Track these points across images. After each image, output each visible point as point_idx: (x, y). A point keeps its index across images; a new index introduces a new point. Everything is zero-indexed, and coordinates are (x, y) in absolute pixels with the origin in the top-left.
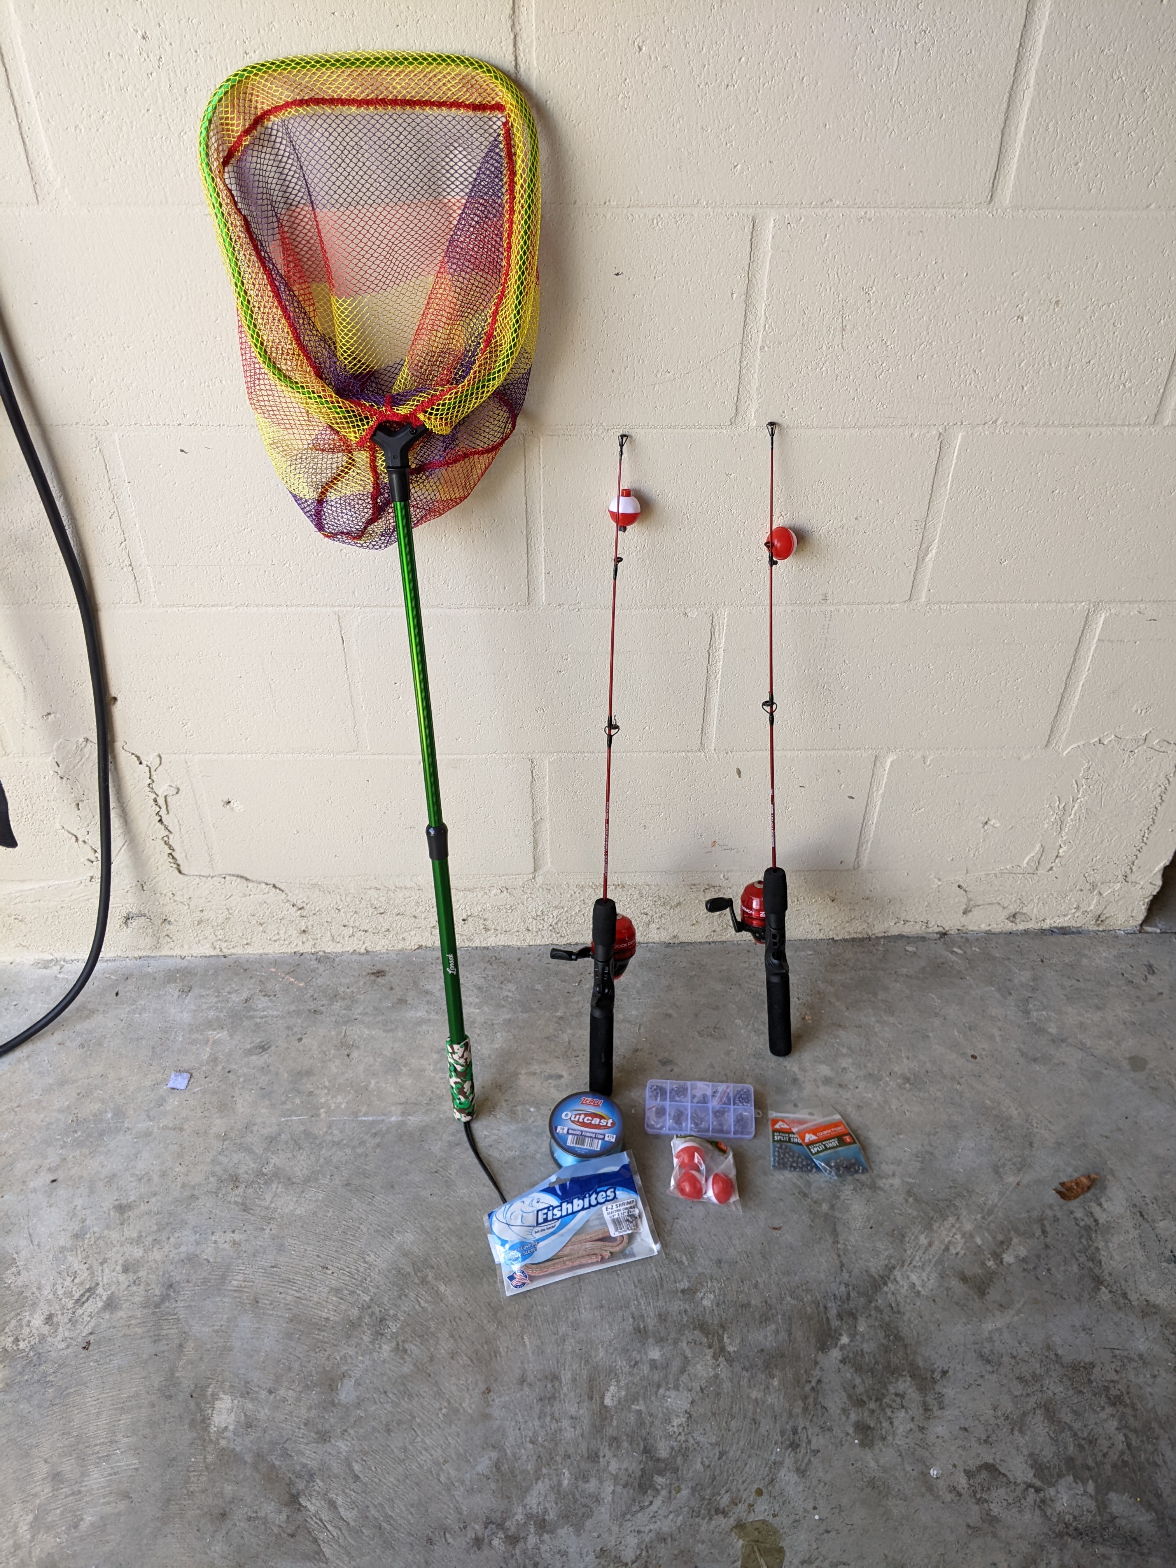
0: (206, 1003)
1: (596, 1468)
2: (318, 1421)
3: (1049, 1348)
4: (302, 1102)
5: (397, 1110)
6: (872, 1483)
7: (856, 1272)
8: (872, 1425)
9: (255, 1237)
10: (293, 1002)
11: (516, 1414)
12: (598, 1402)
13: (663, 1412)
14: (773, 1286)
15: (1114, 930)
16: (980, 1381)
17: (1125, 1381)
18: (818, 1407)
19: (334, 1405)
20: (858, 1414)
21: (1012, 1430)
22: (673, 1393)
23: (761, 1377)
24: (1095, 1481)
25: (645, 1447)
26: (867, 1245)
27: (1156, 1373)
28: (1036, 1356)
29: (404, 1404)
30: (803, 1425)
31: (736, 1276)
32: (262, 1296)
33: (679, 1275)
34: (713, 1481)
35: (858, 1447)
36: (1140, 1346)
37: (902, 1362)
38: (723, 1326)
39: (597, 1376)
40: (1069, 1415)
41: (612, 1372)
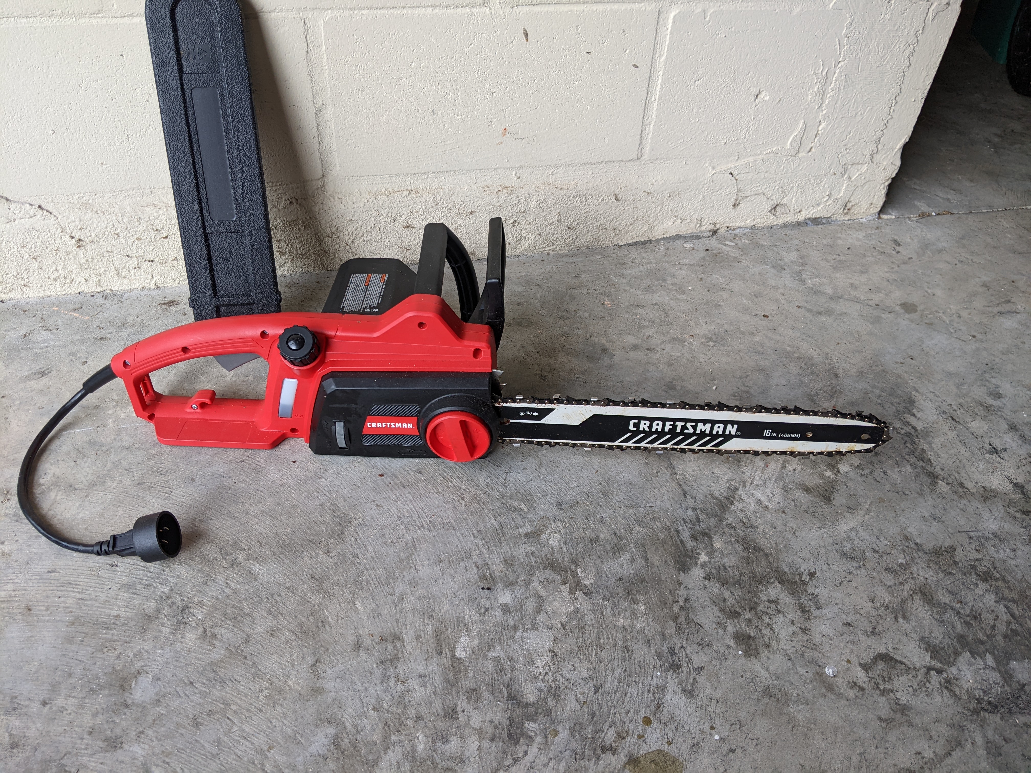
1: (456, 725)
2: (106, 727)
3: (907, 538)
6: (767, 692)
7: (700, 497)
8: (752, 634)
10: (78, 333)
11: (353, 682)
12: (449, 656)
13: (524, 655)
14: (619, 518)
15: (859, 218)
16: (850, 577)
17: (988, 558)
18: (692, 624)
19: (126, 706)
20: (736, 626)
21: (896, 618)
22: (532, 634)
23: (625, 604)
24: (993, 654)
25: (509, 694)
27: (1015, 547)
28: (897, 547)
29: (216, 692)
30: (679, 645)
31: (579, 515)
32: (36, 603)
33: (520, 521)
34: (593, 717)
35: (744, 659)
36: (991, 526)
37: (767, 570)
38: (575, 562)
39: (444, 629)
40: (946, 596)
41: (460, 623)
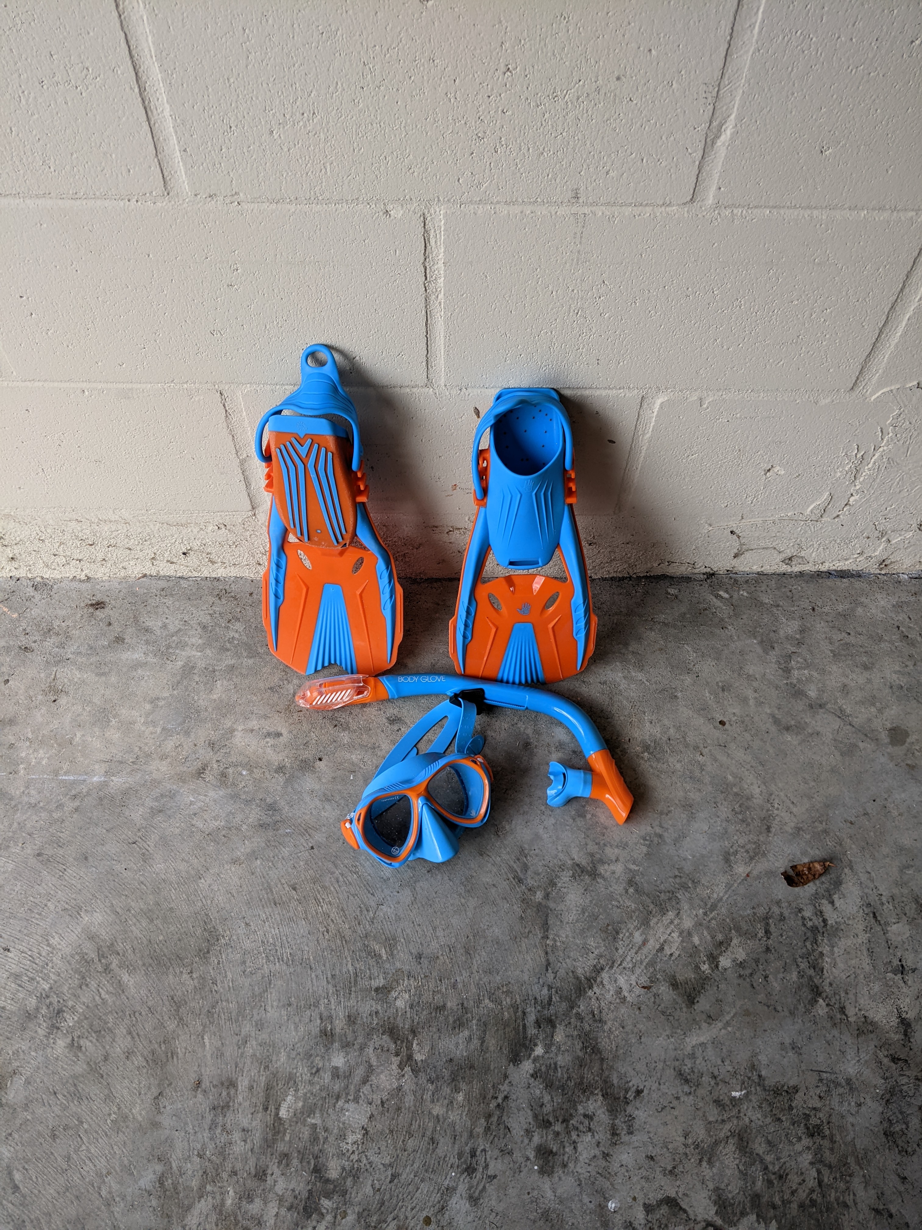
1: (261, 1188)
3: (753, 1067)
5: (100, 768)
6: (546, 1215)
7: (562, 973)
8: (554, 1150)
11: (186, 1124)
12: (273, 1114)
13: (339, 1127)
14: (473, 986)
15: (898, 574)
16: (675, 1103)
17: (827, 1109)
18: (502, 1126)
20: (542, 1137)
21: (701, 1160)
22: (352, 1106)
23: (446, 1090)
24: (779, 1222)
25: (315, 1166)
26: (578, 941)
27: (862, 1100)
28: (738, 1076)
30: (482, 1147)
31: (435, 974)
33: (375, 971)
34: (381, 1206)
35: (537, 1175)
36: (849, 1070)
37: (596, 1078)
38: (414, 1032)
39: (275, 1084)
40: (763, 1145)
41: (291, 1080)
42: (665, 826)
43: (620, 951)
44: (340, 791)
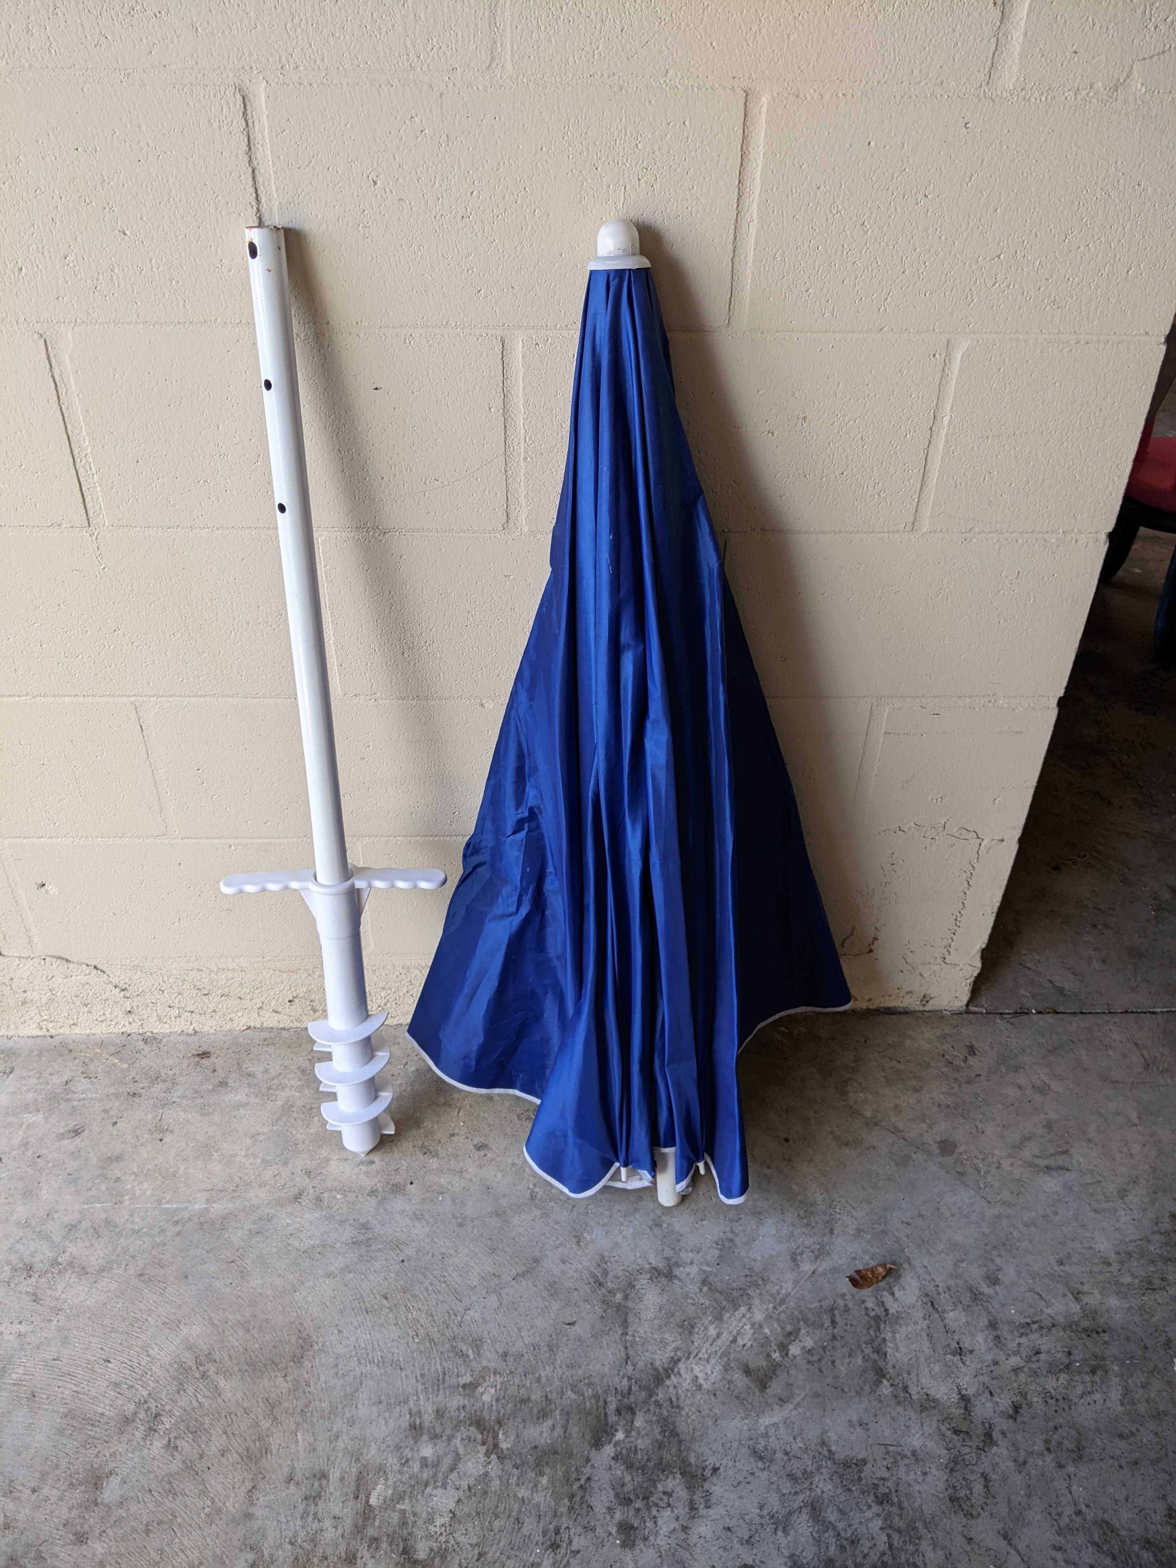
0: (26, 1085)
2: (78, 1521)
3: (823, 1443)
4: (107, 1189)
5: (201, 1197)
7: (641, 1365)
8: (635, 1525)
9: (42, 1328)
10: (114, 1084)
11: (279, 1514)
12: (363, 1502)
13: (427, 1512)
14: (556, 1380)
15: (941, 1011)
16: (750, 1478)
17: (894, 1478)
18: (585, 1505)
19: (96, 1504)
20: (623, 1514)
21: (776, 1530)
22: (440, 1491)
23: (532, 1475)
25: (404, 1548)
26: (656, 1336)
27: (927, 1469)
28: (809, 1452)
29: (168, 1503)
30: (566, 1525)
31: (520, 1370)
32: (40, 1391)
33: (462, 1369)
35: (619, 1548)
36: (914, 1442)
37: (675, 1458)
38: (499, 1423)
39: (366, 1474)
40: (835, 1514)
41: (381, 1470)
42: (736, 1231)
43: (696, 1344)
44: (429, 1211)
